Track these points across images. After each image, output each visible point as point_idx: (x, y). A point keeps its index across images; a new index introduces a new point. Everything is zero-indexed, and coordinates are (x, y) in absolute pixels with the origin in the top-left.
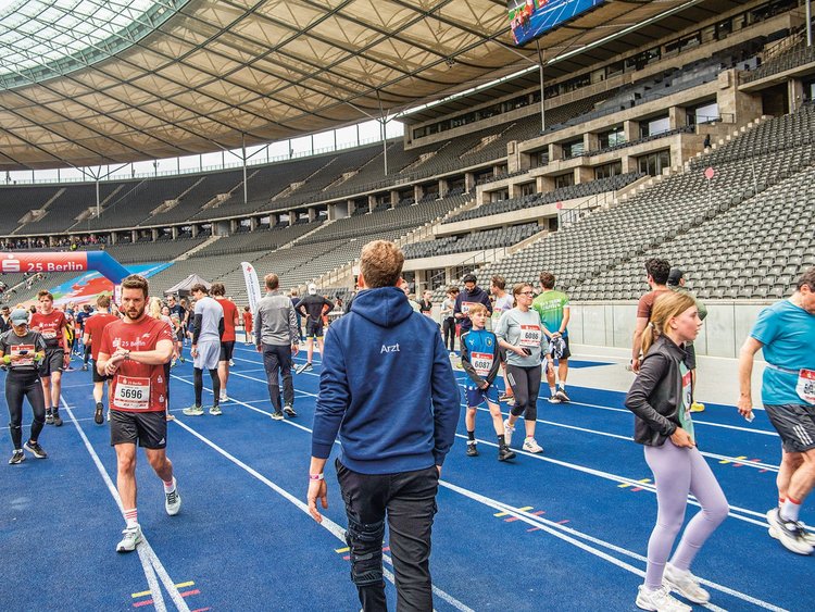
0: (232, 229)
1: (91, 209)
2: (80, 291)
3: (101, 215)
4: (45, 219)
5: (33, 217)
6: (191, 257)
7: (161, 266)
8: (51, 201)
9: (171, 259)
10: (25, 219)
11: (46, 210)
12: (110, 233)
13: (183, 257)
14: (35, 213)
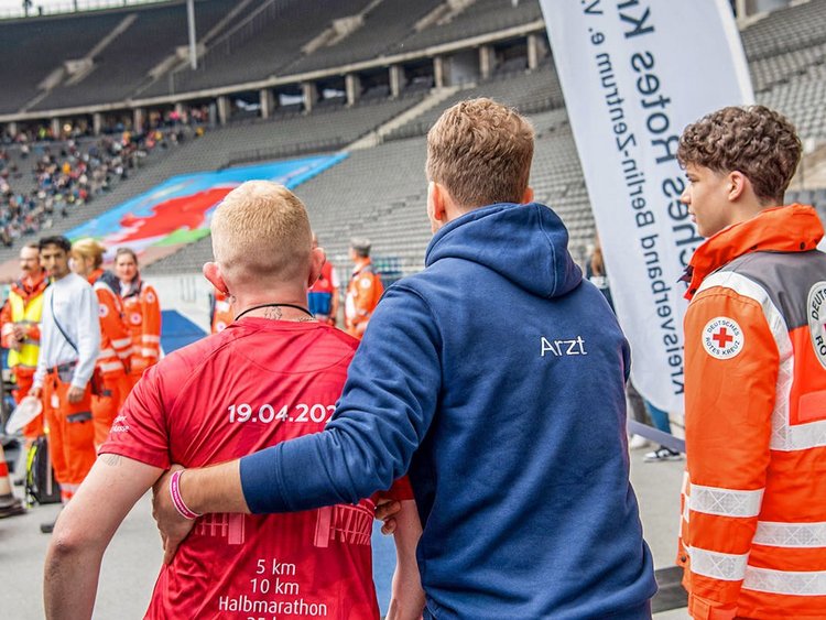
0: (485, 67)
1: (182, 52)
2: (133, 230)
3: (199, 64)
4: (89, 80)
5: (67, 76)
6: (387, 139)
7: (318, 163)
8: (106, 41)
9: (339, 147)
10: (51, 82)
11: (95, 60)
12: (213, 100)
13: (368, 142)
14: (72, 66)
